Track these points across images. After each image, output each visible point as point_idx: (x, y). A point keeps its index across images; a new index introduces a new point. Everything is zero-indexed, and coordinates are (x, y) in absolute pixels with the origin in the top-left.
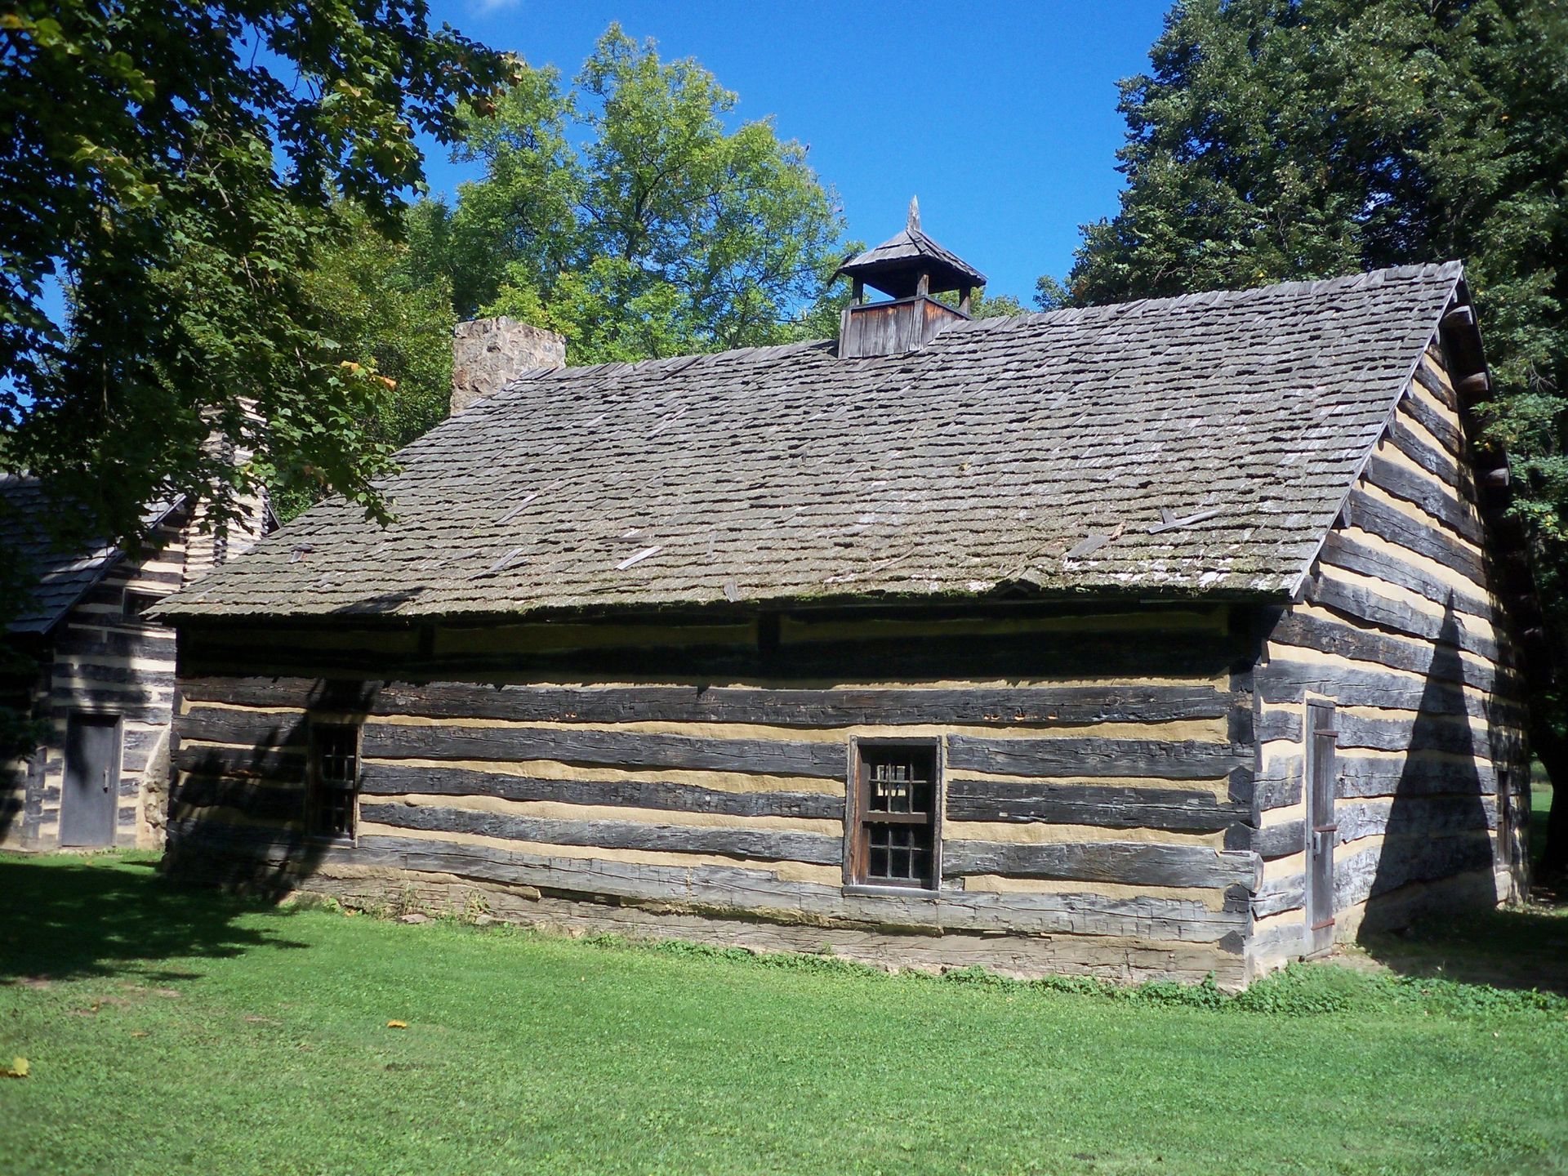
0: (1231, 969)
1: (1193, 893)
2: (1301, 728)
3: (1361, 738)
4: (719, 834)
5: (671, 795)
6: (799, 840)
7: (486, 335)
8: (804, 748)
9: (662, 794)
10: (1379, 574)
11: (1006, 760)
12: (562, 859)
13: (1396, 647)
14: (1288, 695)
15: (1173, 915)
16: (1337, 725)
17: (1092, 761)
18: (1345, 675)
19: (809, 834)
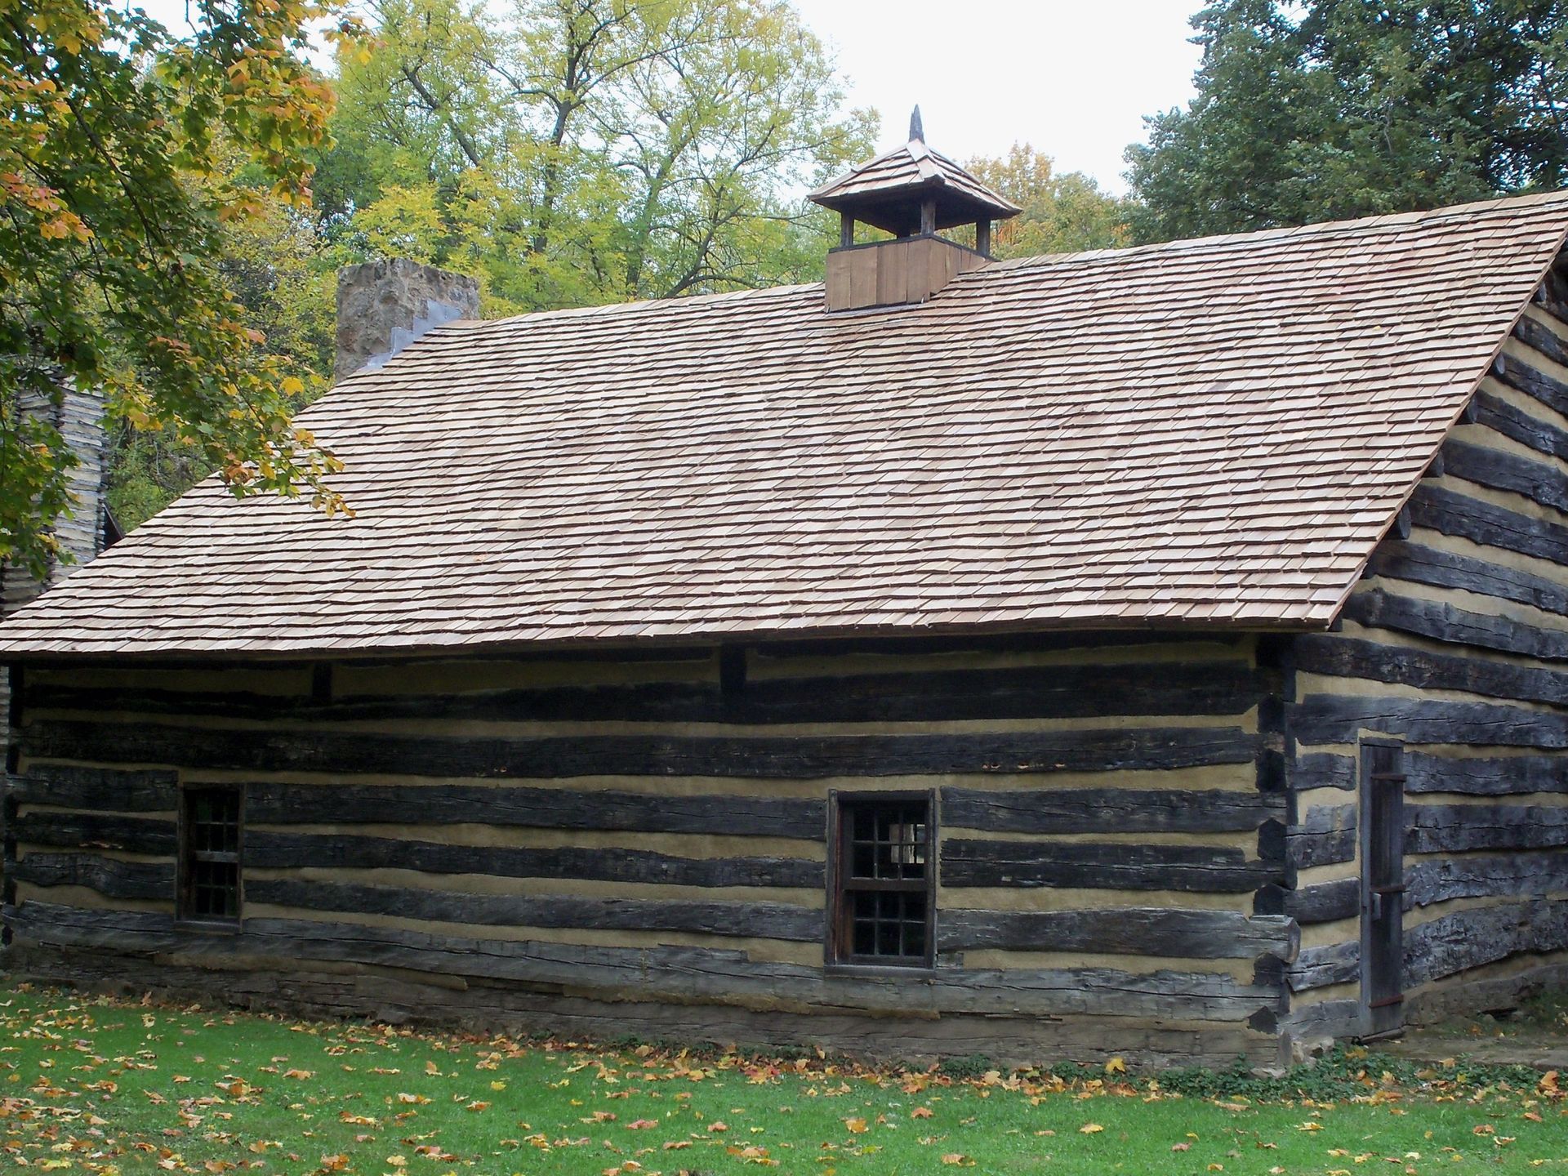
0: (1262, 1051)
1: (1220, 965)
2: (1353, 774)
3: (1442, 782)
4: (679, 909)
5: (621, 863)
6: (771, 913)
7: (378, 282)
8: (775, 804)
9: (610, 863)
10: (1465, 585)
11: (1008, 816)
12: (491, 941)
13: (1493, 671)
14: (1335, 734)
15: (1198, 991)
16: (1405, 767)
17: (1106, 814)
18: (1416, 708)
19: (783, 906)
